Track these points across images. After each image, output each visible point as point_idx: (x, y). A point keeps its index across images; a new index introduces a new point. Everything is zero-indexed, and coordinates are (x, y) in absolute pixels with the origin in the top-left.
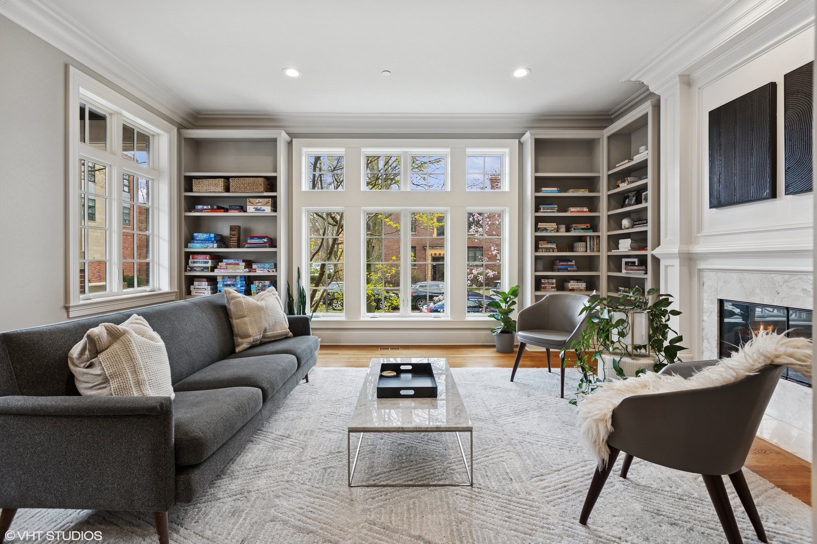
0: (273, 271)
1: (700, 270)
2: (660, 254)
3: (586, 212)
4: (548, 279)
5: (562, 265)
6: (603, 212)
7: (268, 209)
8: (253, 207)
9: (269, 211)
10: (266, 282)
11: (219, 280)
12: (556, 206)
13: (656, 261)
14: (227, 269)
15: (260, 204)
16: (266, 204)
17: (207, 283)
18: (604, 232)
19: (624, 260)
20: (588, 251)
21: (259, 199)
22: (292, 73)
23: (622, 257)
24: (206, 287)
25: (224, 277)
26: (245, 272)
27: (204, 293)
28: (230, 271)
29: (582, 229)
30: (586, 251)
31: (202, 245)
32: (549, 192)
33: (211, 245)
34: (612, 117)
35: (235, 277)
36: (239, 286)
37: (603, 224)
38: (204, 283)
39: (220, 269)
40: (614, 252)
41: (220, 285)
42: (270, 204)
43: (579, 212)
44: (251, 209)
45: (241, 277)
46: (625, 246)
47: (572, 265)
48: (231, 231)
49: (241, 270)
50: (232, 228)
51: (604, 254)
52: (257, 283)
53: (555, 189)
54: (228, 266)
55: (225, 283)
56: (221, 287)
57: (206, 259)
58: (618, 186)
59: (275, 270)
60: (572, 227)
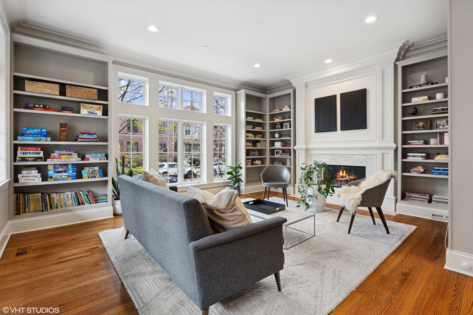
0: (104, 159)
1: (310, 154)
2: (297, 149)
3: (261, 129)
4: (249, 160)
5: (253, 153)
6: (268, 130)
7: (99, 113)
8: (86, 110)
9: (101, 114)
10: (96, 167)
11: (51, 168)
12: (252, 126)
13: (295, 151)
14: (60, 158)
15: (93, 109)
16: (98, 109)
17: (37, 171)
18: (268, 138)
19: (275, 151)
20: (262, 147)
21: (92, 105)
22: (153, 29)
23: (275, 149)
24: (35, 175)
25: (55, 166)
26: (78, 160)
27: (34, 180)
28: (64, 160)
29: (260, 137)
30: (261, 147)
31: (34, 138)
32: (250, 119)
33: (44, 138)
34: (267, 89)
35: (67, 165)
36: (71, 172)
37: (268, 135)
38: (33, 172)
39: (54, 158)
40: (273, 148)
41: (51, 173)
42: (102, 109)
43: (259, 129)
44: (84, 112)
45: (72, 165)
46: (278, 145)
47: (256, 153)
48: (61, 127)
49: (75, 159)
50: (62, 125)
51: (268, 148)
52: (87, 169)
53: (252, 118)
54: (62, 156)
55: (57, 170)
56: (52, 174)
57: (37, 150)
58: (274, 120)
59: (105, 159)
60: (257, 136)
